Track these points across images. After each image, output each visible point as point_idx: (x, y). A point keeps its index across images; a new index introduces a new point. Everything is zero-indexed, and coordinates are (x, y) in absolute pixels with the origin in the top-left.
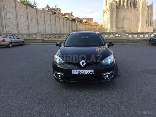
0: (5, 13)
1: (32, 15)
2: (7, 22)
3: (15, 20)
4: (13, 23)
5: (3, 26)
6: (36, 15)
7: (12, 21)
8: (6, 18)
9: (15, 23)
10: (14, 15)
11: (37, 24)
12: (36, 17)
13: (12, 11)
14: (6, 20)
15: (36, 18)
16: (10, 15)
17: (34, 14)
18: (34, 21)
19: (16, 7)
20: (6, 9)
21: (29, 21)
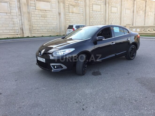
0: (110, 8)
1: (140, 7)
2: (110, 16)
3: (119, 14)
4: (117, 17)
5: (106, 20)
6: (144, 6)
7: (116, 15)
8: (110, 13)
9: (119, 17)
10: (119, 9)
11: (144, 16)
12: (144, 8)
13: (117, 6)
14: (109, 15)
15: (144, 10)
16: (114, 10)
17: (142, 5)
18: (142, 13)
19: (121, 1)
20: (111, 4)
21: (134, 13)
